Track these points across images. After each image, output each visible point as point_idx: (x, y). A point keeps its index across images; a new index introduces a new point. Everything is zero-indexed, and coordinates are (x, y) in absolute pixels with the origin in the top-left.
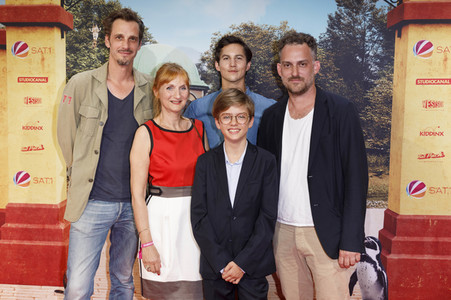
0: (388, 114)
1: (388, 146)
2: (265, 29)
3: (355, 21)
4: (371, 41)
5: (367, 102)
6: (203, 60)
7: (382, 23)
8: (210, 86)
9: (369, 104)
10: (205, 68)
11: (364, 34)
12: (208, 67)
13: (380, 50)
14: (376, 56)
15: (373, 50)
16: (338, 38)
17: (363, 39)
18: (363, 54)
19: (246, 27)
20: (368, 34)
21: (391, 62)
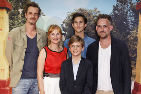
0: (136, 45)
1: (136, 57)
2: (88, 11)
3: (124, 8)
4: (130, 16)
5: (128, 40)
6: (64, 23)
7: (134, 9)
8: (66, 33)
9: (129, 41)
10: (64, 26)
11: (127, 13)
12: (66, 25)
13: (133, 19)
14: (132, 22)
15: (131, 19)
16: (117, 14)
17: (127, 15)
18: (126, 21)
19: (81, 10)
20: (129, 13)
21: (138, 24)
